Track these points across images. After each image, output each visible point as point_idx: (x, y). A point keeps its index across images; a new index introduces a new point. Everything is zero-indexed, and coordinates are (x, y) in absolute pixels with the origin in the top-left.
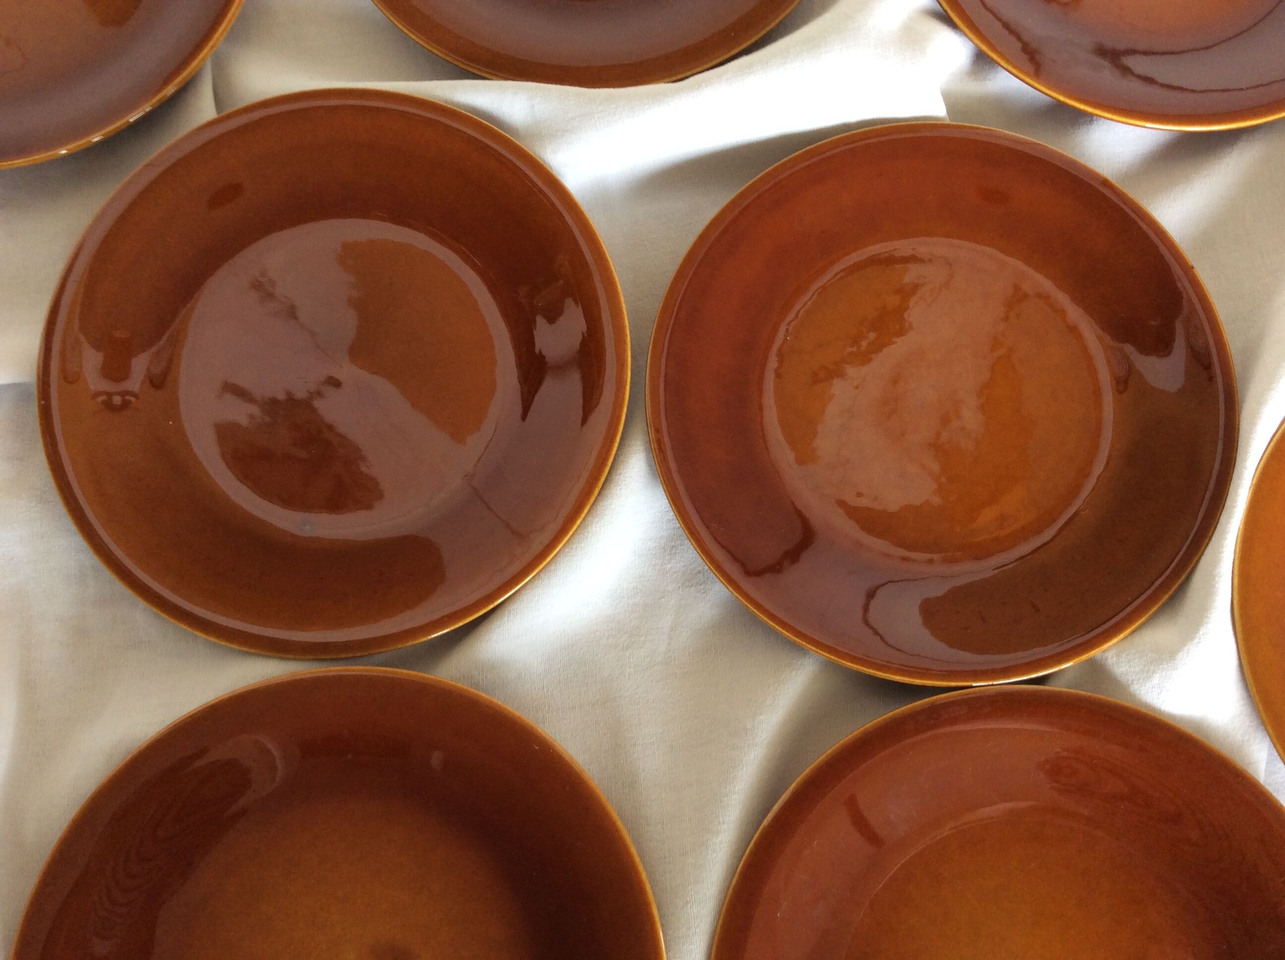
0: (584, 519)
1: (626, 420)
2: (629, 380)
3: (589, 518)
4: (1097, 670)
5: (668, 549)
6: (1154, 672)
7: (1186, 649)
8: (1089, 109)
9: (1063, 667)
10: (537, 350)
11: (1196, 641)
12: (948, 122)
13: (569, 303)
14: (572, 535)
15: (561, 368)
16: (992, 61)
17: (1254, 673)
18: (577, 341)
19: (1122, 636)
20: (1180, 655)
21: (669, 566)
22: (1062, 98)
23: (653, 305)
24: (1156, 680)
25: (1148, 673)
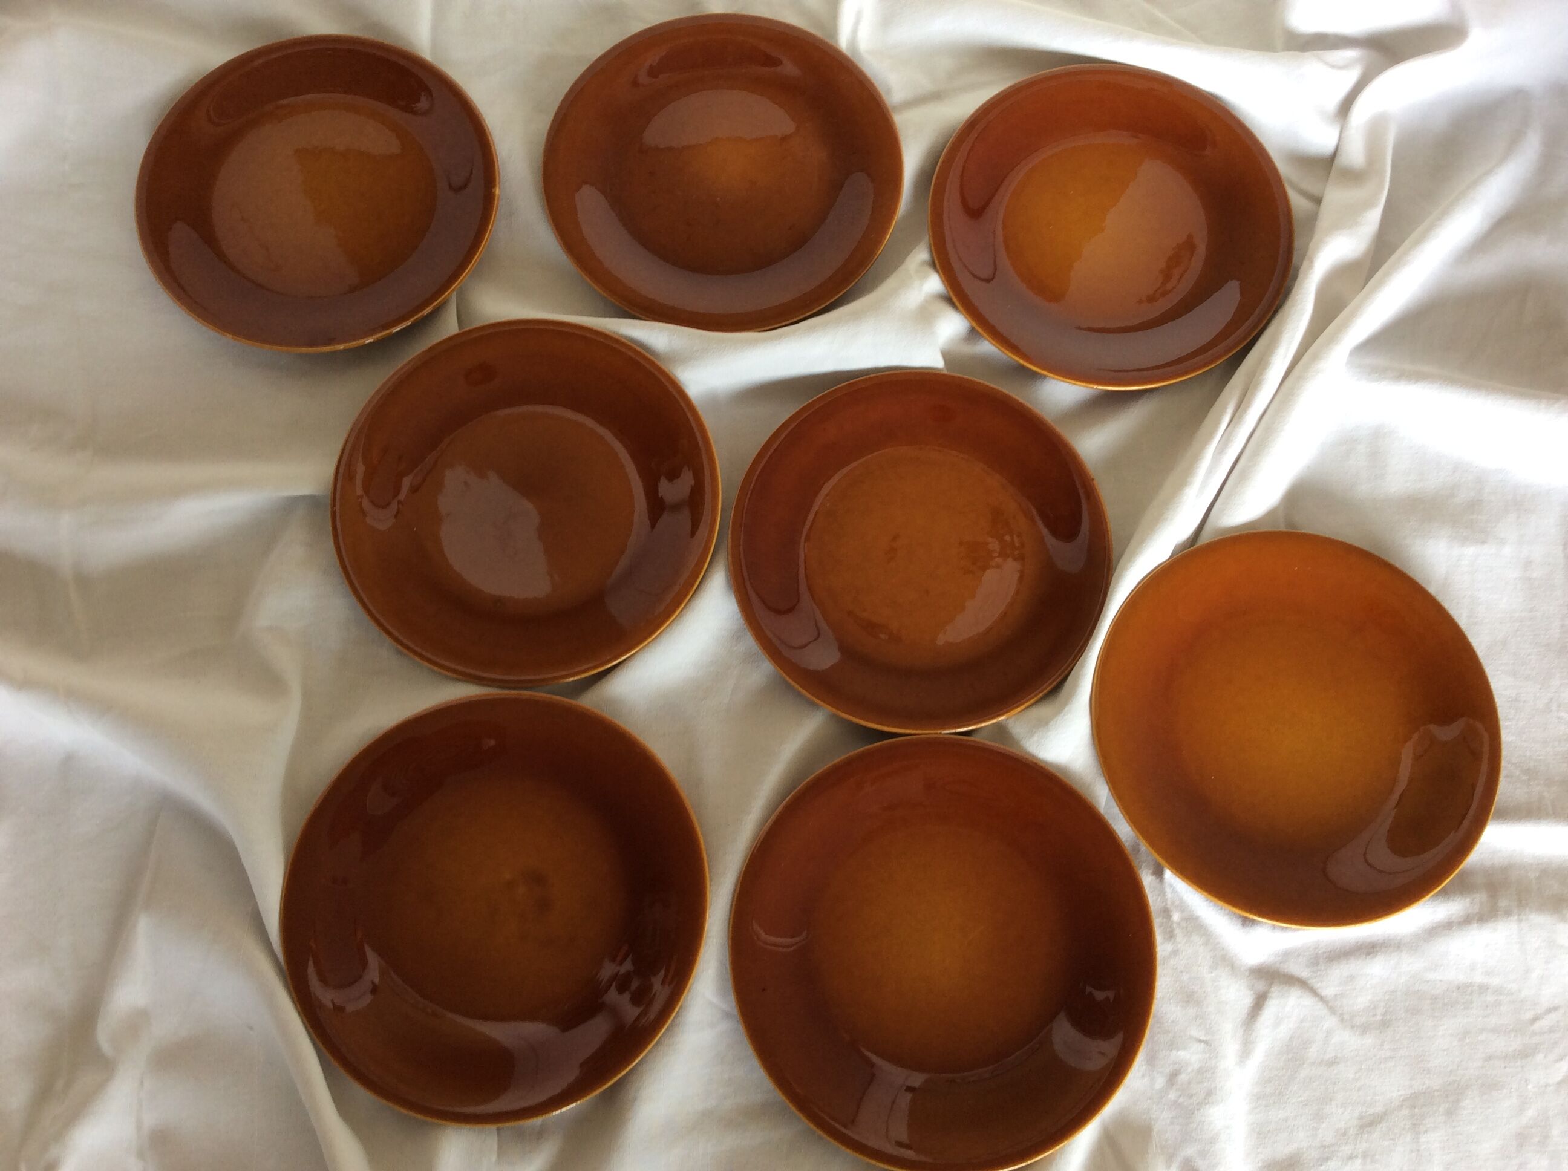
0: (681, 611)
1: (714, 550)
2: (718, 523)
3: (685, 611)
4: (1002, 731)
5: (736, 637)
6: (1035, 732)
7: (1055, 719)
8: (1039, 370)
9: (983, 725)
10: (660, 495)
11: (1063, 714)
12: (945, 372)
13: (685, 469)
14: (672, 621)
15: (676, 507)
16: (980, 334)
17: (1099, 740)
18: (688, 490)
19: (1019, 709)
20: (1052, 723)
21: (735, 648)
22: (1021, 362)
23: (739, 477)
24: (1035, 738)
25: (1031, 734)
